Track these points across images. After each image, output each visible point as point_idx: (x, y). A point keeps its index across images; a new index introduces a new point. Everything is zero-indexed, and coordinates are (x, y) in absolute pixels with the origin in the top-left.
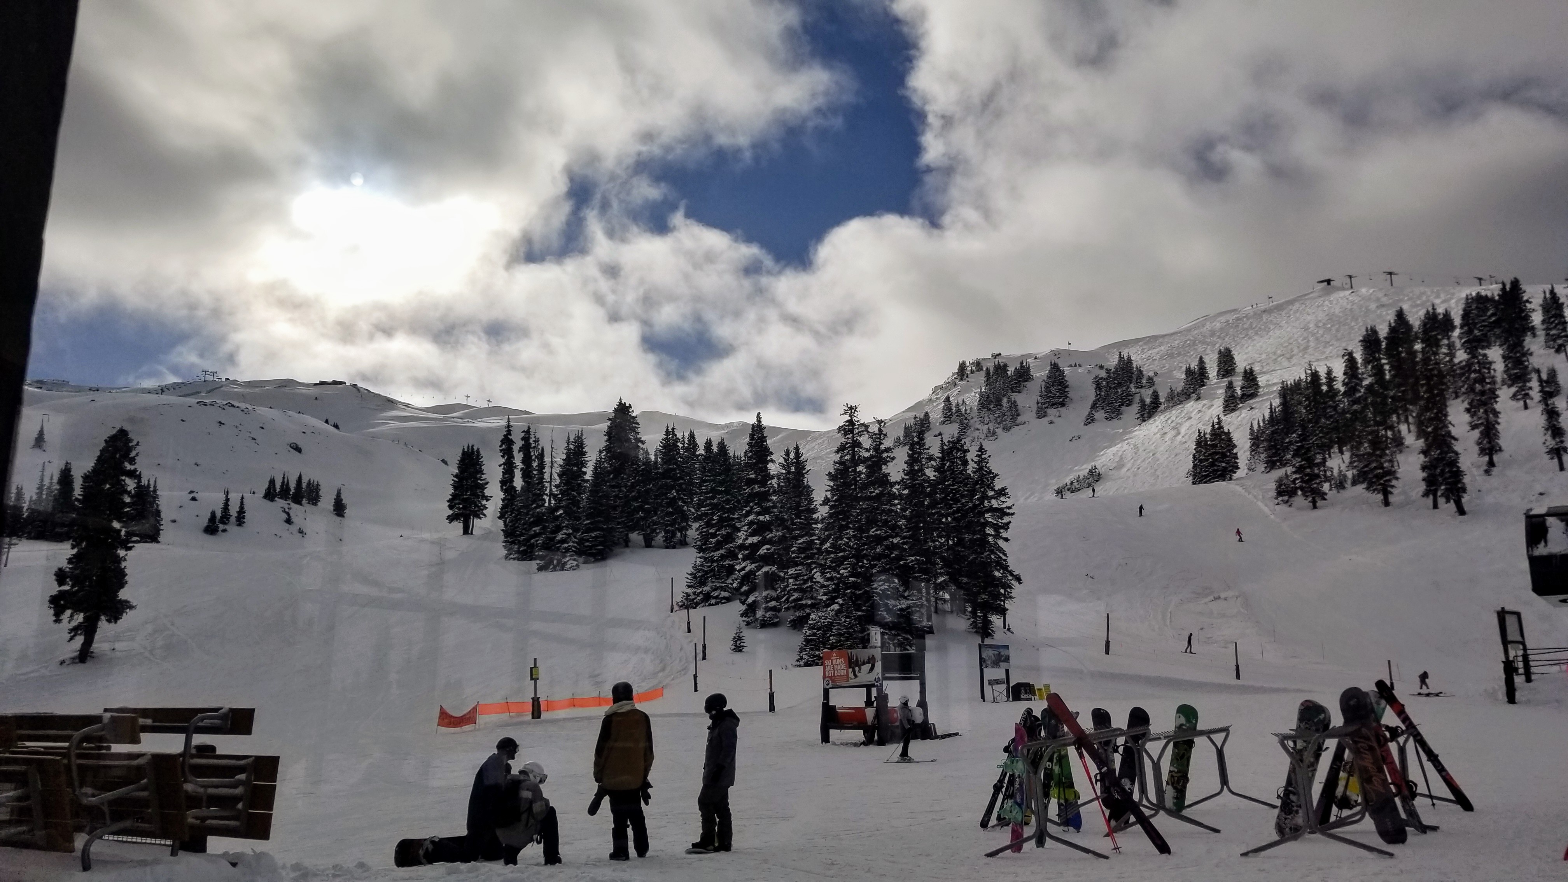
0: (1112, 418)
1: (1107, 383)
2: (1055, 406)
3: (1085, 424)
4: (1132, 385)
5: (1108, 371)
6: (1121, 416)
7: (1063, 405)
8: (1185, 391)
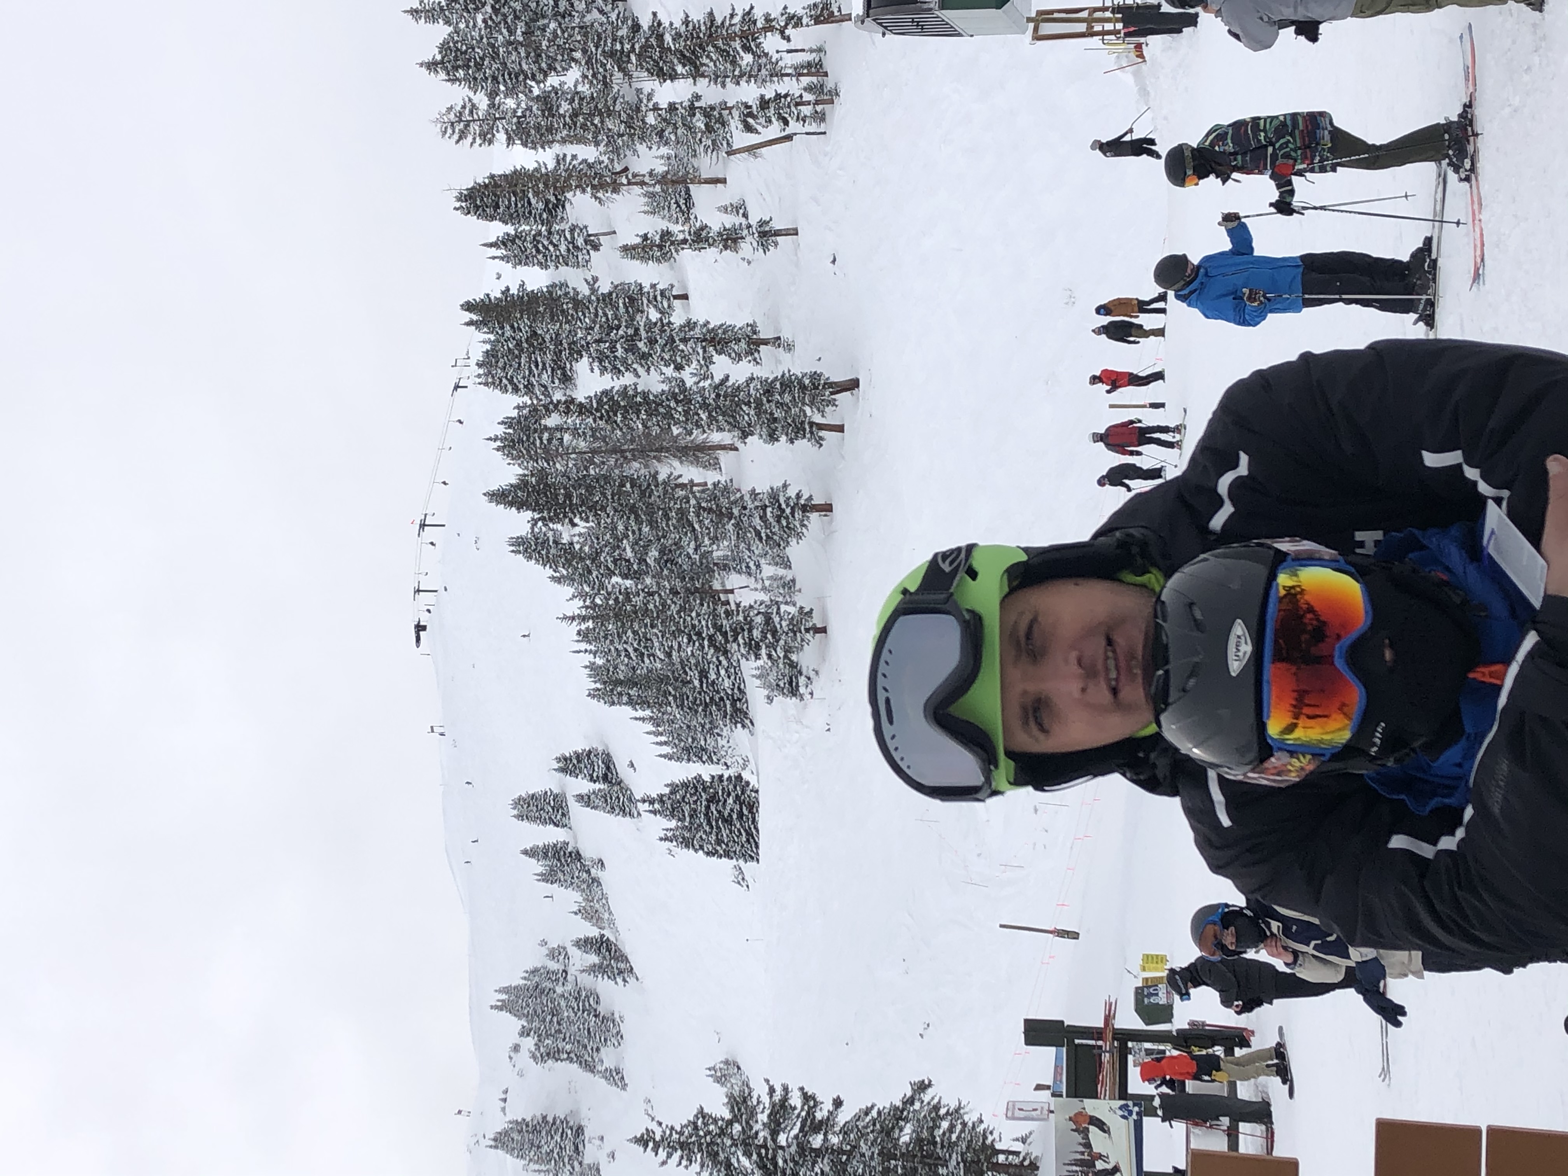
0: (618, 1033)
1: (548, 1036)
2: (581, 1147)
3: (624, 1087)
4: (559, 990)
5: (525, 1033)
6: (617, 1016)
7: (579, 1131)
8: (584, 886)
